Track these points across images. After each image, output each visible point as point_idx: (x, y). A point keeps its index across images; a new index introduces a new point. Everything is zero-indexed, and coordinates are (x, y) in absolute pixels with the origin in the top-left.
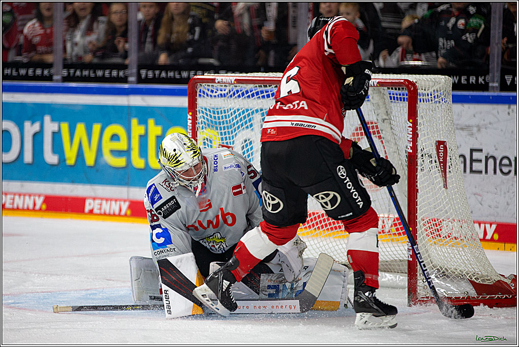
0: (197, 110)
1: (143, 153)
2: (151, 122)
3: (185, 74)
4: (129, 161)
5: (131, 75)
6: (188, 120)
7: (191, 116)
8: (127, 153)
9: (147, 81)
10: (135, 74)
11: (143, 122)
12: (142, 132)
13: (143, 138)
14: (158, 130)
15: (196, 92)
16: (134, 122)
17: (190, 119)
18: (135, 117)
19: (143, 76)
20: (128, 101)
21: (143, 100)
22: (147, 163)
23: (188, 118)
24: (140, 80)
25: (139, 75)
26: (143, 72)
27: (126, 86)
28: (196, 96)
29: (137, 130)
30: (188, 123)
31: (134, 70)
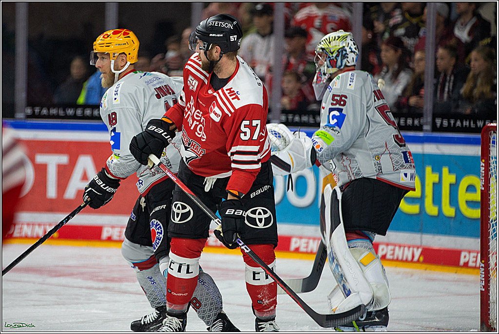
0: (491, 156)
1: (437, 200)
2: (445, 170)
3: (480, 124)
4: (422, 208)
5: (426, 124)
6: (481, 167)
7: (484, 163)
8: (421, 200)
9: (442, 129)
10: (431, 123)
11: (437, 169)
12: (437, 180)
13: (437, 186)
14: (452, 178)
15: (490, 139)
16: (428, 169)
17: (482, 166)
18: (429, 164)
19: (438, 125)
20: (423, 149)
21: (437, 148)
22: (440, 210)
23: (481, 165)
24: (434, 129)
25: (434, 124)
26: (438, 121)
27: (421, 134)
28: (490, 143)
29: (431, 177)
30: (481, 170)
31: (430, 119)
